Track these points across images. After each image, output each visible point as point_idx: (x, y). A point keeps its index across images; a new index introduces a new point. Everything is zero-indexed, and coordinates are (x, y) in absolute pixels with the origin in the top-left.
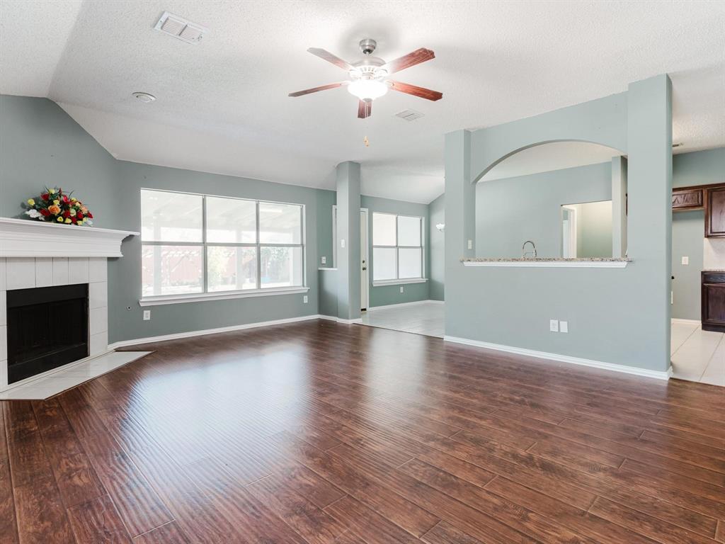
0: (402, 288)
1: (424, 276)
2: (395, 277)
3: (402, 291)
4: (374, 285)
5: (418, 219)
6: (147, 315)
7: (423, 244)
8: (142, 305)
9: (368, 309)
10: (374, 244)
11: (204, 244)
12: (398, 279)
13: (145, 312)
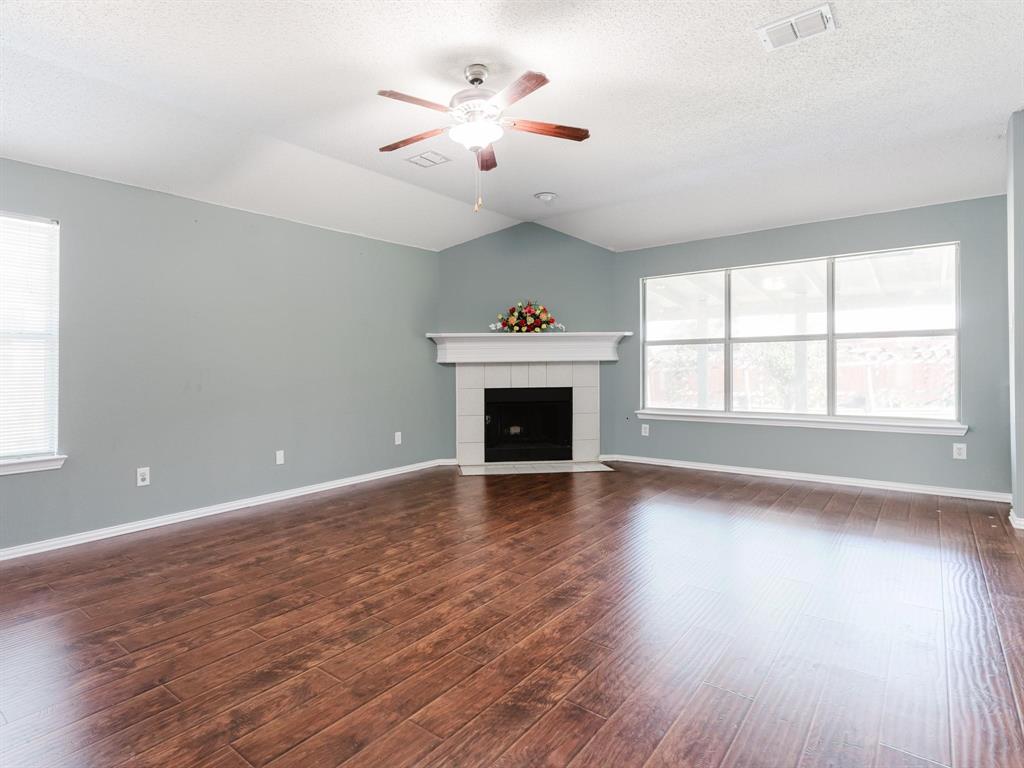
6: (645, 430)
8: (640, 417)
11: (728, 342)
13: (643, 426)
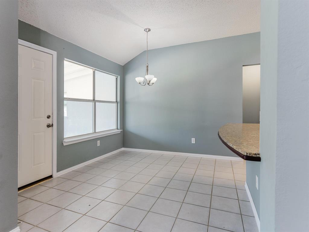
0: (99, 142)
1: (119, 127)
2: (91, 131)
3: (99, 145)
4: (65, 144)
5: (114, 78)
7: (119, 100)
9: (56, 175)
10: (65, 96)
12: (95, 132)
